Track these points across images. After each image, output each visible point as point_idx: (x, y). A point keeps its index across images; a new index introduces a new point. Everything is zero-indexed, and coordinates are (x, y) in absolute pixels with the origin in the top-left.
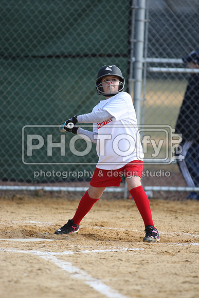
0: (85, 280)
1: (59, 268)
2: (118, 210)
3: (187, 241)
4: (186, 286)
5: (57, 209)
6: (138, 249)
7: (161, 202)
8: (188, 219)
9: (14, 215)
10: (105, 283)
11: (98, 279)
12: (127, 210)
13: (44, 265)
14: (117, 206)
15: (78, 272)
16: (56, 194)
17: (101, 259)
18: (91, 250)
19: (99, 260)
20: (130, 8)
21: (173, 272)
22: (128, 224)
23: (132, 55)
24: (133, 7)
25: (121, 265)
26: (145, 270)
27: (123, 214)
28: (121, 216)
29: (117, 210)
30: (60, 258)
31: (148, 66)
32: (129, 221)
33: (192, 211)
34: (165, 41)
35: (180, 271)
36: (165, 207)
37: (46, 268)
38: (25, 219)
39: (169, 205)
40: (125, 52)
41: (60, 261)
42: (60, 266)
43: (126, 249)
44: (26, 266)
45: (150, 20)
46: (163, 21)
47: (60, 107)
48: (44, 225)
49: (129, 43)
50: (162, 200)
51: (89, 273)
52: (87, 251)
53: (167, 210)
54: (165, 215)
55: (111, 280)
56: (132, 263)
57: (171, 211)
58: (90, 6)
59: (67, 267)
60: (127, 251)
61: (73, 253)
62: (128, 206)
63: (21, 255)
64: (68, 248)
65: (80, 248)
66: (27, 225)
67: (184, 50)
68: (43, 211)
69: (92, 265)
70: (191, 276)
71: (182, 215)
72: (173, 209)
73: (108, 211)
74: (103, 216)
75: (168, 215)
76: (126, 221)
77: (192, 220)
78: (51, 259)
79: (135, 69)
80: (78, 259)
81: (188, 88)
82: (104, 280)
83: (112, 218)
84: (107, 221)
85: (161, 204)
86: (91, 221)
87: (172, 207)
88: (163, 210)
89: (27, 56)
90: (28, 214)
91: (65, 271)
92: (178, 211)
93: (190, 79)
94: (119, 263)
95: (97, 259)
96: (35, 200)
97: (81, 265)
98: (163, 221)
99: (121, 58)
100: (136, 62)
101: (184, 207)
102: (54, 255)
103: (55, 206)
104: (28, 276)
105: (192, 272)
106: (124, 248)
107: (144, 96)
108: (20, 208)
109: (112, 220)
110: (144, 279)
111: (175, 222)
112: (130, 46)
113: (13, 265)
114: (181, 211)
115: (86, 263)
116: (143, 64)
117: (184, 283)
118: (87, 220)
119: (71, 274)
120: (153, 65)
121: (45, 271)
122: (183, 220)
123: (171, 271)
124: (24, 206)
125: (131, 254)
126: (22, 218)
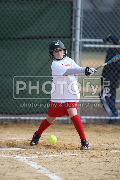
0: (46, 173)
1: (29, 166)
3: (107, 149)
5: (28, 130)
6: (77, 154)
8: (108, 136)
9: (2, 134)
10: (57, 175)
11: (53, 172)
12: (71, 131)
13: (21, 164)
14: (65, 128)
15: (41, 168)
16: (28, 121)
18: (49, 155)
19: (54, 161)
20: (71, 8)
21: (99, 168)
22: (71, 139)
23: (73, 37)
24: (73, 8)
25: (67, 164)
26: (81, 167)
27: (68, 133)
29: (64, 131)
30: (30, 160)
31: (82, 44)
32: (72, 137)
33: (109, 131)
34: (93, 28)
35: (103, 167)
36: (93, 129)
37: (22, 166)
38: (9, 137)
39: (96, 128)
40: (69, 35)
41: (30, 162)
42: (30, 165)
43: (70, 154)
44: (9, 165)
45: (83, 16)
46: (92, 17)
47: (30, 68)
48: (20, 140)
49: (71, 30)
50: (92, 125)
51: (48, 169)
52: (46, 156)
53: (95, 131)
54: (93, 133)
55: (61, 173)
56: (73, 162)
57: (97, 131)
58: (48, 8)
59: (34, 165)
60: (71, 155)
61: (38, 157)
62: (71, 128)
63: (7, 158)
64: (35, 154)
65: (42, 154)
66: (10, 140)
67: (104, 34)
68: (20, 132)
69: (49, 164)
70: (109, 170)
71: (104, 133)
72: (98, 130)
73: (59, 131)
75: (95, 134)
76: (70, 137)
77: (110, 137)
78: (25, 161)
79: (75, 45)
80: (41, 160)
81: (107, 57)
82: (57, 173)
83: (62, 136)
85: (91, 127)
88: (92, 131)
89: (9, 38)
90: (11, 133)
91: (33, 168)
92: (101, 131)
93: (108, 51)
94: (66, 163)
95: (52, 160)
96: (15, 125)
97: (43, 164)
98: (92, 137)
99: (66, 39)
100: (76, 41)
101: (105, 129)
102: (27, 158)
104: (11, 171)
105: (110, 168)
106: (69, 154)
107: (80, 62)
108: (6, 130)
110: (81, 172)
111: (99, 138)
112: (72, 32)
113: (2, 164)
114: (103, 131)
115: (46, 163)
116: (80, 42)
117: (105, 174)
118: (46, 137)
119: (37, 169)
120: (85, 43)
121: (21, 168)
122: (104, 137)
123: (97, 168)
124: (8, 128)
125: (73, 157)
126: (7, 136)
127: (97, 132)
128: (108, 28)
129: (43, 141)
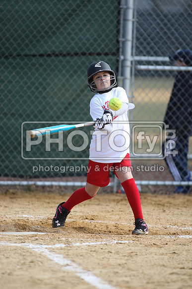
0: (77, 272)
1: (51, 260)
2: (108, 204)
3: (175, 234)
4: (174, 277)
5: (49, 203)
6: (127, 242)
7: (149, 196)
8: (176, 212)
9: (7, 209)
10: (95, 275)
11: (89, 271)
12: (117, 204)
13: (37, 257)
14: (107, 200)
15: (69, 264)
16: (48, 189)
17: (91, 251)
18: (81, 243)
19: (89, 252)
20: (118, 7)
21: (161, 263)
22: (118, 217)
23: (120, 53)
24: (121, 7)
25: (111, 257)
26: (134, 262)
27: (113, 208)
28: (110, 210)
29: (106, 204)
30: (52, 251)
31: (136, 64)
32: (118, 214)
33: (178, 205)
34: (152, 40)
35: (168, 263)
36: (153, 201)
37: (38, 261)
38: (18, 213)
39: (157, 199)
40: (114, 51)
41: (51, 253)
42: (52, 259)
43: (116, 242)
44: (18, 258)
45: (137, 20)
46: (150, 21)
47: (51, 104)
48: (37, 219)
49: (118, 42)
50: (150, 194)
51: (80, 265)
52: (78, 244)
53: (155, 204)
54: (153, 208)
55: (101, 272)
56: (121, 255)
58: (80, 6)
59: (59, 259)
60: (117, 243)
61: (64, 245)
62: (117, 200)
63: (14, 248)
64: (59, 241)
65: (71, 241)
66: (20, 218)
67: (170, 48)
68: (35, 205)
69: (82, 258)
70: (178, 268)
71: (169, 208)
72: (160, 203)
73: (98, 204)
74: (93, 210)
75: (156, 209)
76: (116, 215)
77: (179, 213)
78: (43, 252)
79: (123, 67)
80: (69, 251)
81: (175, 86)
82: (95, 272)
83: (102, 212)
84: (97, 214)
85: (149, 198)
86: (81, 214)
87: (160, 201)
88: (152, 204)
89: (19, 55)
90: (21, 208)
91: (56, 263)
92: (166, 205)
93: (176, 77)
94: (109, 255)
95: (87, 251)
96: (27, 195)
97: (72, 258)
98: (151, 214)
99: (110, 56)
100: (125, 60)
101: (172, 201)
102: (46, 248)
103: (47, 201)
104: (21, 268)
105: (179, 264)
106: (114, 241)
107: (132, 94)
108: (13, 202)
109: (102, 214)
110: (133, 271)
111: (162, 215)
112: (119, 45)
113: (7, 258)
114: (168, 205)
115: (77, 255)
116: (132, 62)
117: (172, 274)
118: (77, 214)
119: (62, 266)
120: (141, 63)
121: (38, 263)
122: (170, 214)
123: (159, 263)
124: (17, 200)
125: (120, 246)
126: (15, 212)
127: (159, 206)
128: (177, 39)
129: (72, 220)
